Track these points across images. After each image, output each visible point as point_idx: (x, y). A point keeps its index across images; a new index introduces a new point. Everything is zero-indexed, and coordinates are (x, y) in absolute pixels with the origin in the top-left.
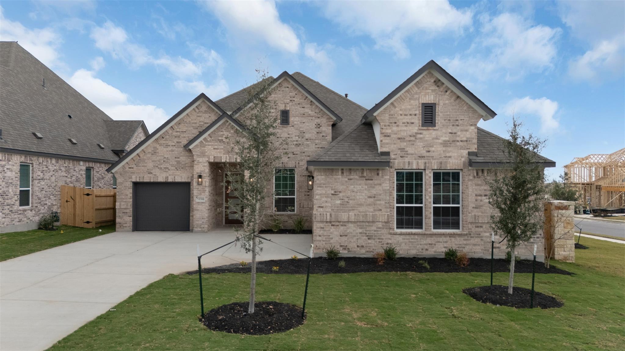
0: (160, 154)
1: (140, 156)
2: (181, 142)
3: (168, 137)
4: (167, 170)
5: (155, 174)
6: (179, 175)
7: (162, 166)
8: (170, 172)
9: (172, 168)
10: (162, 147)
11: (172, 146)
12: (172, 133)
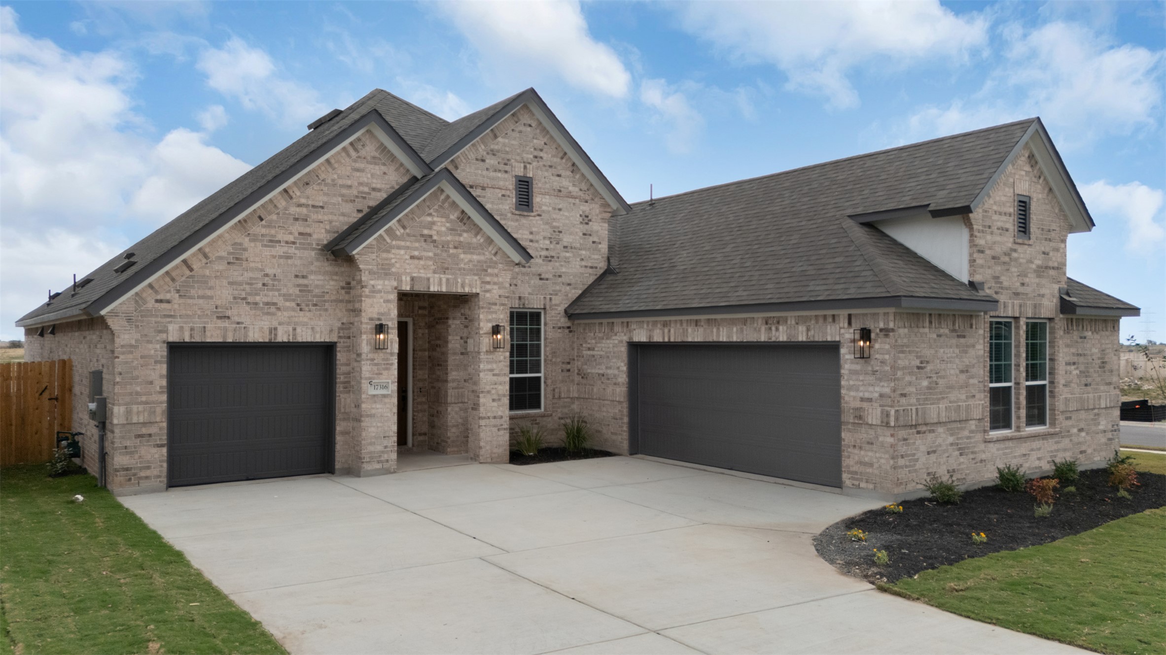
0: (252, 265)
1: (194, 267)
2: (310, 235)
3: (274, 217)
4: (273, 309)
5: (237, 319)
6: (305, 324)
7: (258, 298)
8: (283, 316)
9: (288, 304)
10: (259, 244)
11: (287, 242)
12: (286, 209)
